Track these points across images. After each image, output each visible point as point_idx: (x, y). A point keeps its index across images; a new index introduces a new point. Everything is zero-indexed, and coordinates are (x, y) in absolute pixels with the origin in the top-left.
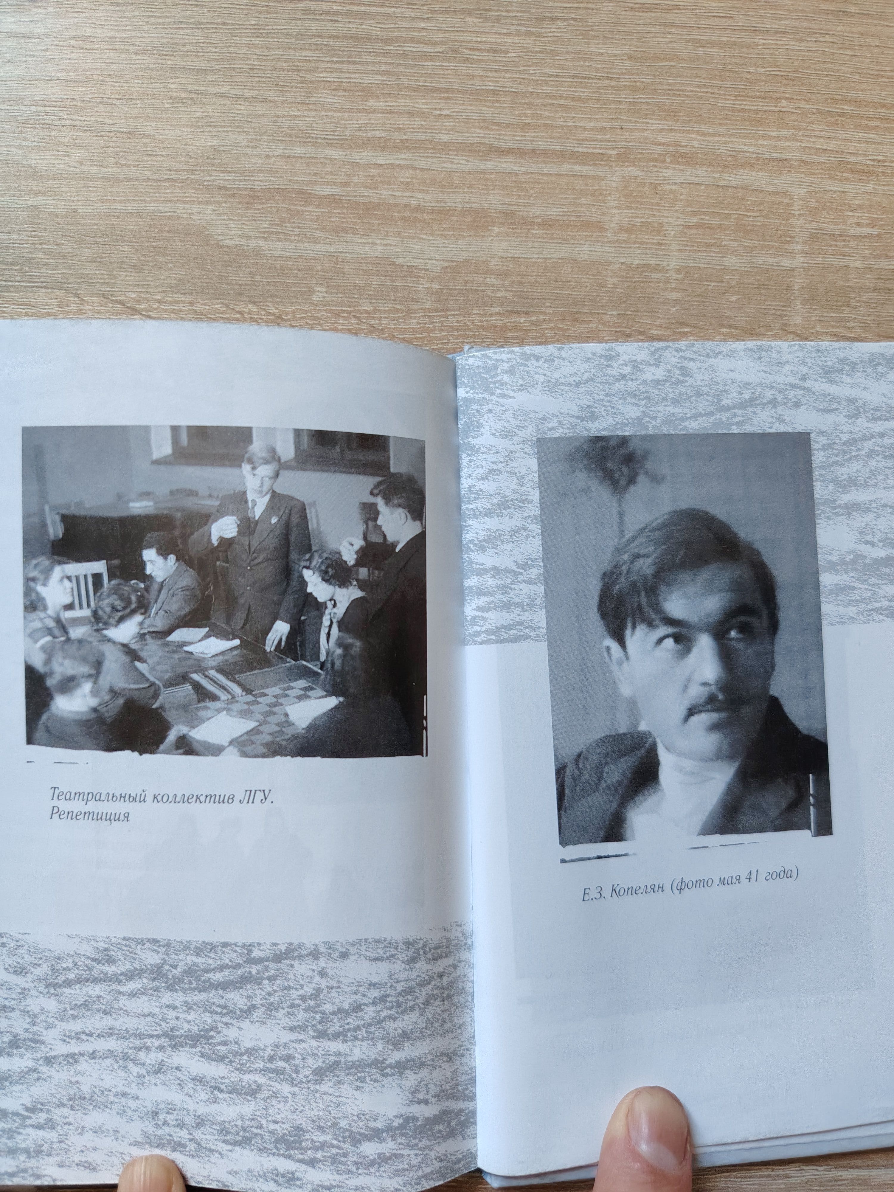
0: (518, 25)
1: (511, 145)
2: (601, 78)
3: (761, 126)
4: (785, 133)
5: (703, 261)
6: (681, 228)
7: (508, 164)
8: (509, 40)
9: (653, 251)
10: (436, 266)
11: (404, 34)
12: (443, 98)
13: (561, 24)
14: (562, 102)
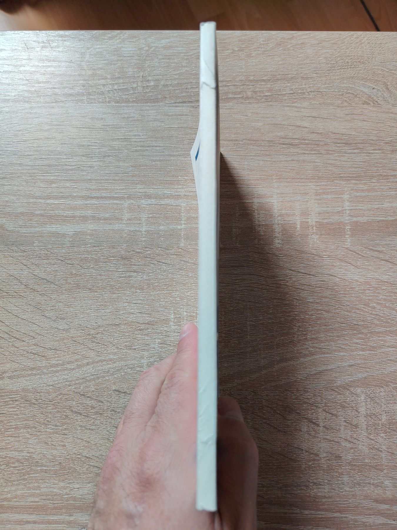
0: (98, 158)
1: (95, 195)
2: (123, 173)
3: (172, 185)
4: (180, 187)
5: (153, 228)
6: (147, 218)
7: (94, 201)
8: (95, 163)
9: (138, 226)
10: (71, 233)
11: (63, 164)
12: (75, 182)
13: (111, 157)
14: (111, 181)
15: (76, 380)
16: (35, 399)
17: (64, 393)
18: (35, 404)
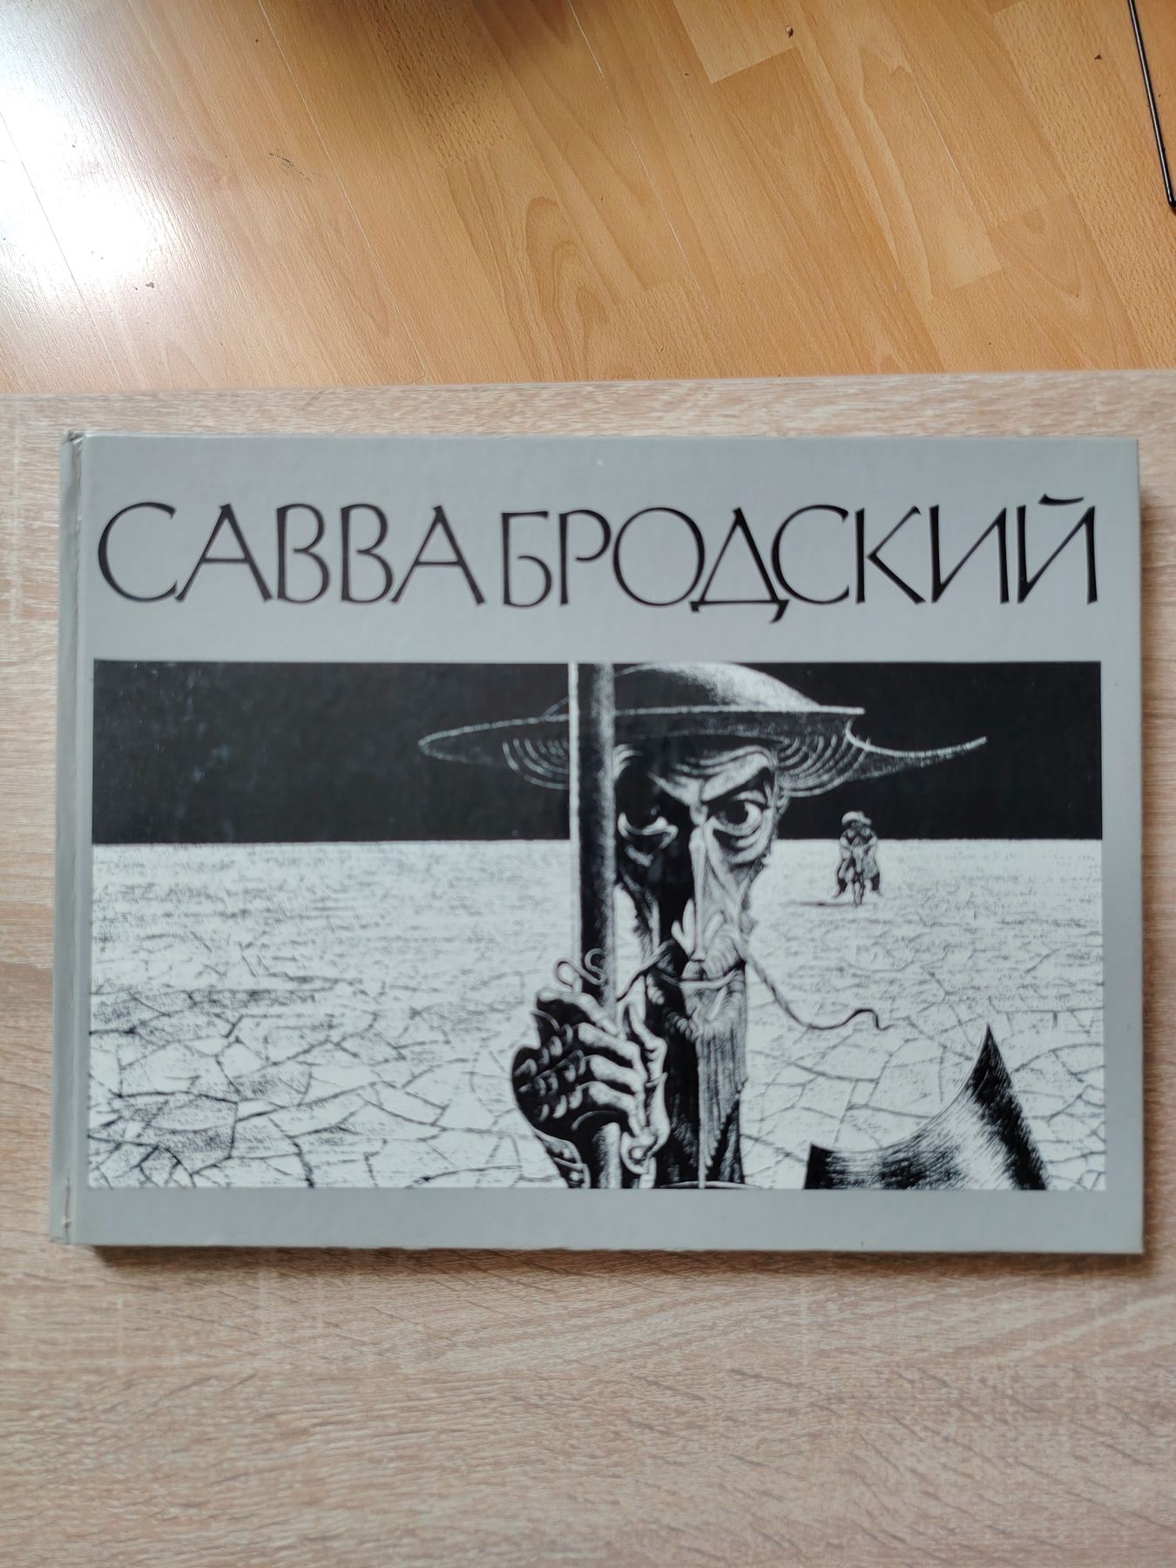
15: (636, 1347)
16: (536, 1395)
17: (607, 1378)
18: (537, 1406)
